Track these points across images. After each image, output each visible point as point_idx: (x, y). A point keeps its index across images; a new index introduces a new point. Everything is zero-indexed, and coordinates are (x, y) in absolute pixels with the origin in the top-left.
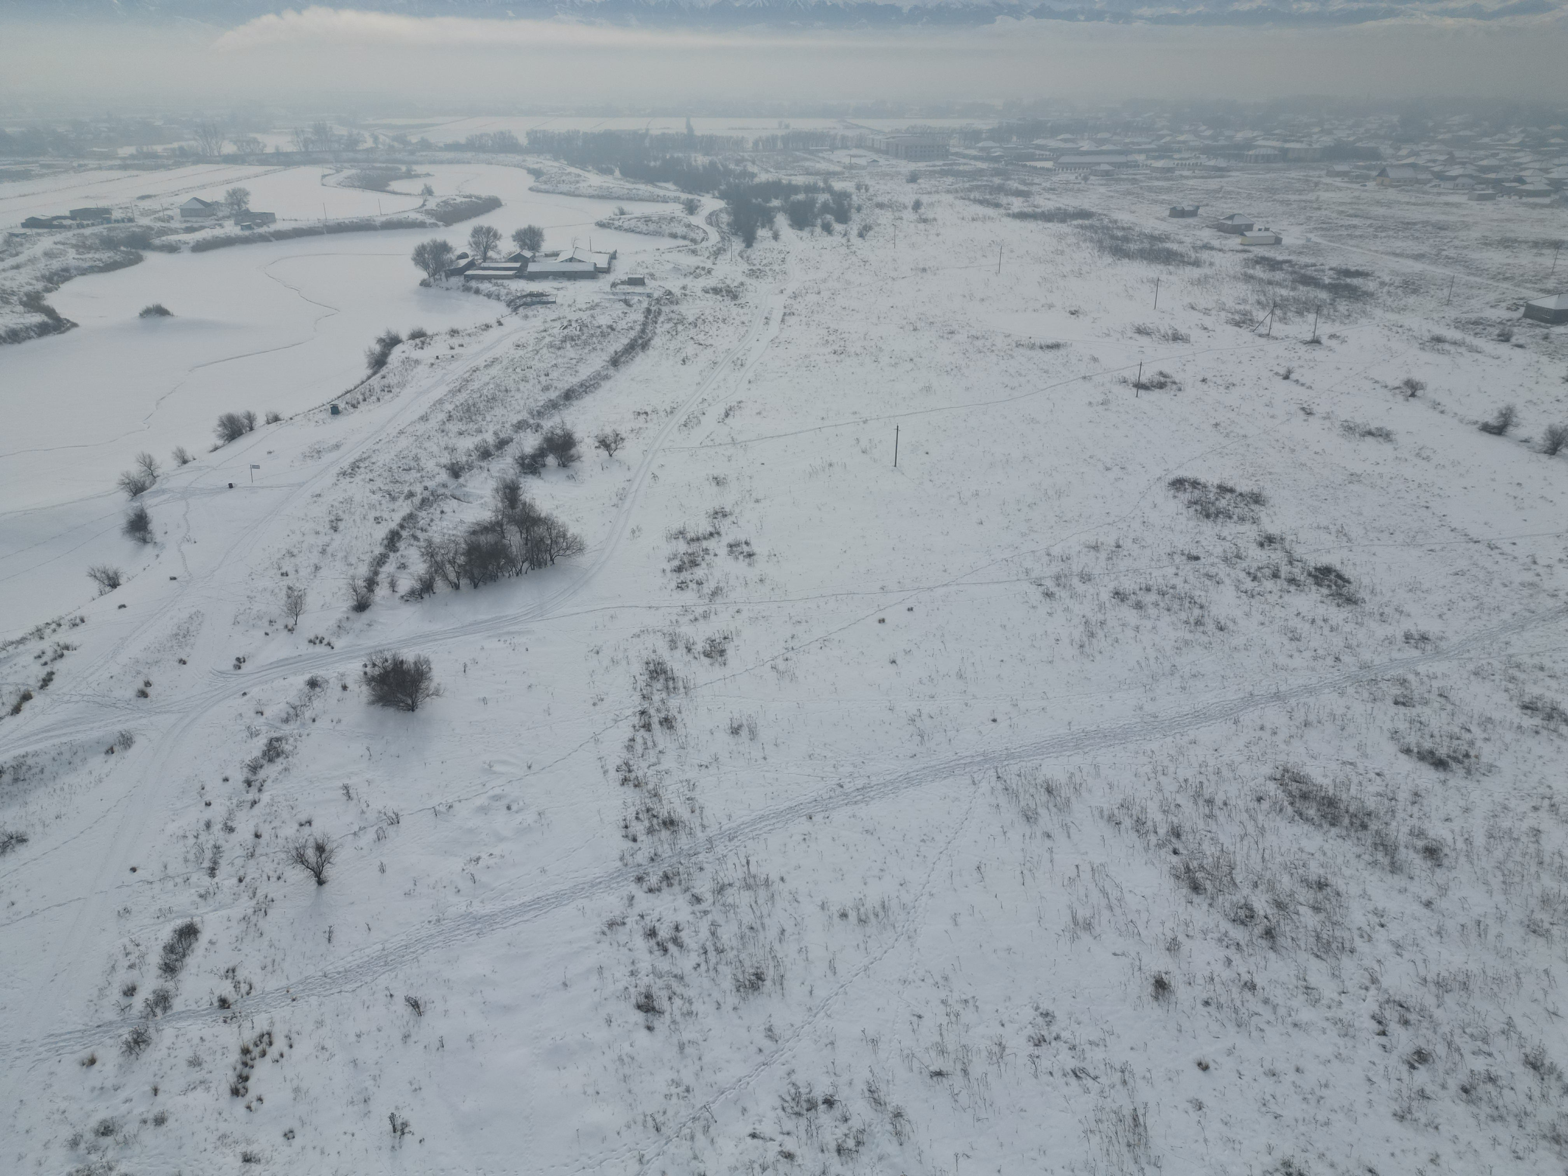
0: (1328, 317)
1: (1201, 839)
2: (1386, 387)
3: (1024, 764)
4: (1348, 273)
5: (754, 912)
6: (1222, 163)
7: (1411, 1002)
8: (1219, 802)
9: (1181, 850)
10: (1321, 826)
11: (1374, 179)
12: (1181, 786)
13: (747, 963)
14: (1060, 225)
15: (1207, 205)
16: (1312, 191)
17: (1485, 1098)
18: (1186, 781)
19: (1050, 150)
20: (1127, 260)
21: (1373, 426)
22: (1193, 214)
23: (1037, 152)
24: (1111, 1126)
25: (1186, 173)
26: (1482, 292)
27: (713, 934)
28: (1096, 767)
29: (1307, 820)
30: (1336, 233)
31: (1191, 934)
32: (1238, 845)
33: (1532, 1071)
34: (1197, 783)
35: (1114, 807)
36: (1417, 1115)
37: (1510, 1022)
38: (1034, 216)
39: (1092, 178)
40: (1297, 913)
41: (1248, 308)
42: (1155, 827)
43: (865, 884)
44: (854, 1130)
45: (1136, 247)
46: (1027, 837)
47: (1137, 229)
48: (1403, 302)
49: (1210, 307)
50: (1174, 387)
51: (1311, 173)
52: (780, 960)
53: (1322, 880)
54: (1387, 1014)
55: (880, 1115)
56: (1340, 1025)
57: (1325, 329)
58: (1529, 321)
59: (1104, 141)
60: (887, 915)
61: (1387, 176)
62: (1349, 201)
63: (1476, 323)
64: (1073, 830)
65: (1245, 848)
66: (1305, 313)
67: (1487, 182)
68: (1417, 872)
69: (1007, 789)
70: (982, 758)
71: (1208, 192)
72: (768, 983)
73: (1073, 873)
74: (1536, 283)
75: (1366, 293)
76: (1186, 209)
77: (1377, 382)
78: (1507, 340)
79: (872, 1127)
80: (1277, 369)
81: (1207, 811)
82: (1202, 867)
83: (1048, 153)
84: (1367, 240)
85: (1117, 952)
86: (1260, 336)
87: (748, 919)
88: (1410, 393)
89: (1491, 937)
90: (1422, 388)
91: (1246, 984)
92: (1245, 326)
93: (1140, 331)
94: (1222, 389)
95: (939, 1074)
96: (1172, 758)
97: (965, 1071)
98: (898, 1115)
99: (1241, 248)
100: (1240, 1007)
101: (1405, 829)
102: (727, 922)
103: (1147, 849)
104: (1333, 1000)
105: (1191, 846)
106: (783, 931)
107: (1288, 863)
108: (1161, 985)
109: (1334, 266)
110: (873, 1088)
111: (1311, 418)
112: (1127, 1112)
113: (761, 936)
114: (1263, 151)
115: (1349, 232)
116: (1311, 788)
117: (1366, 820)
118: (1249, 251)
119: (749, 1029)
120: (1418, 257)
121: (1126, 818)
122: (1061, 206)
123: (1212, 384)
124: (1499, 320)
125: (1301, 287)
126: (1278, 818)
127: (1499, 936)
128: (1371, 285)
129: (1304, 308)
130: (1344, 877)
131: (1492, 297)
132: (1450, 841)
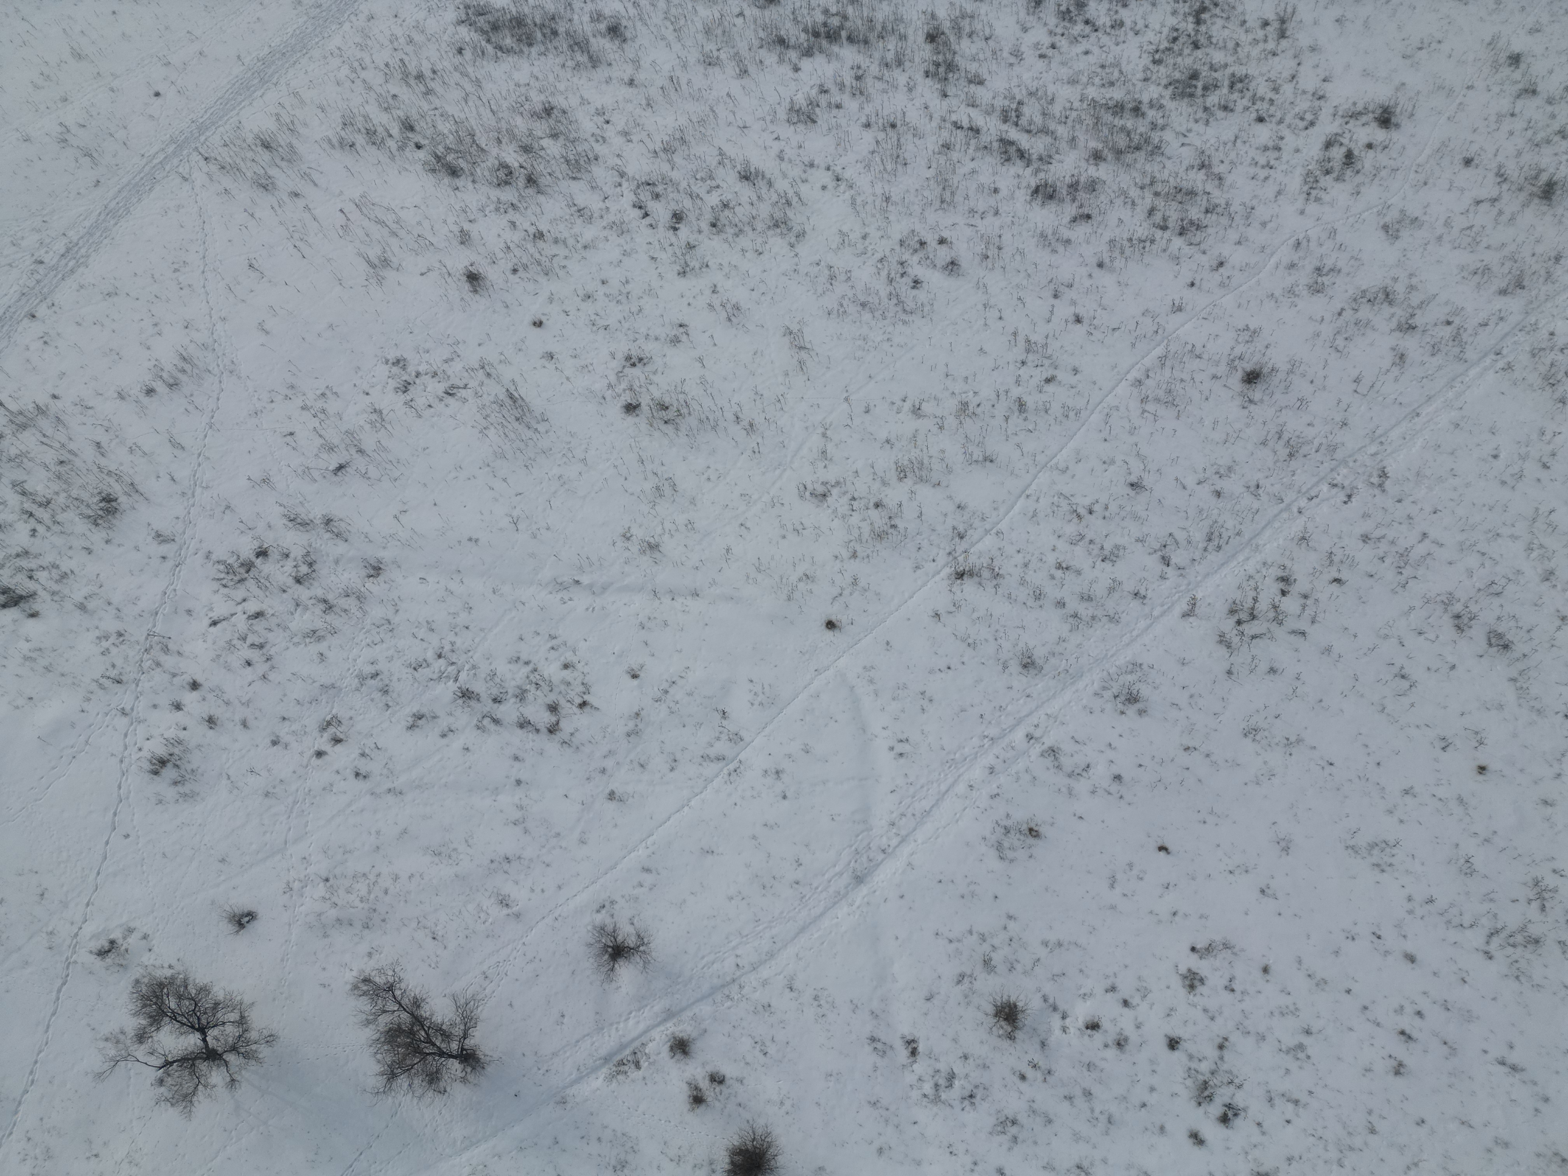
1: (433, 121)
3: (221, 129)
5: (51, 447)
7: (654, 178)
8: (428, 73)
9: (423, 142)
10: (521, 51)
12: (386, 74)
13: (85, 496)
17: (727, 223)
18: (387, 65)
24: (497, 415)
27: (24, 493)
28: (296, 94)
29: (508, 51)
31: (472, 218)
32: (466, 109)
33: (746, 182)
34: (399, 62)
35: (339, 129)
36: (692, 265)
37: (721, 154)
40: (543, 149)
42: (387, 131)
43: (149, 348)
44: (299, 557)
46: (277, 208)
52: (117, 472)
53: (547, 105)
54: (642, 197)
55: (313, 532)
56: (615, 227)
60: (194, 365)
64: (315, 176)
65: (473, 109)
68: (612, 56)
69: (223, 168)
70: (174, 146)
72: (122, 499)
73: (340, 220)
79: (314, 546)
81: (423, 89)
82: (448, 149)
85: (424, 270)
87: (50, 456)
89: (684, 87)
91: (534, 236)
95: (341, 467)
96: (362, 47)
97: (361, 451)
98: (328, 522)
100: (540, 257)
101: (586, 18)
102: (29, 473)
103: (392, 158)
104: (601, 209)
105: (429, 133)
106: (98, 445)
107: (514, 104)
108: (473, 278)
110: (292, 517)
112: (503, 396)
113: (78, 462)
116: (496, 16)
117: (553, 25)
119: (137, 549)
121: (356, 136)
126: (485, 63)
127: (689, 82)
130: (562, 93)
132: (623, 12)
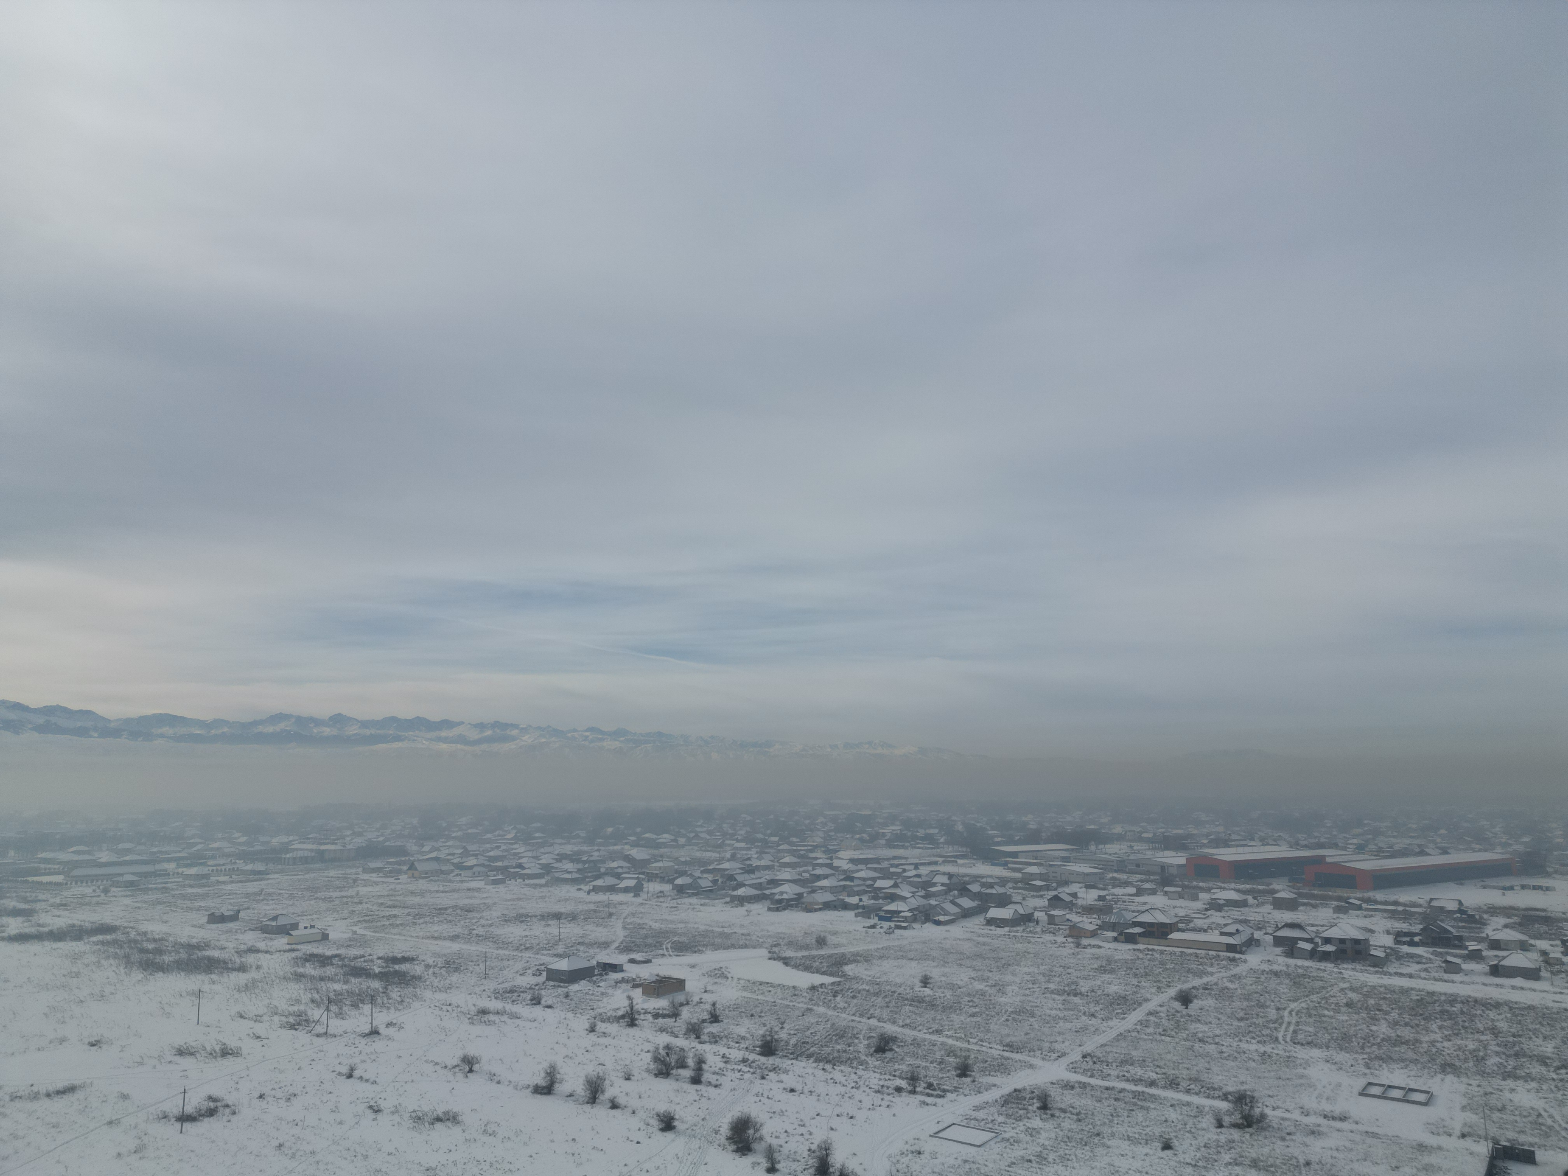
0: (383, 1005)
2: (446, 1067)
4: (395, 960)
6: (260, 867)
11: (406, 873)
14: (74, 944)
15: (248, 908)
16: (352, 887)
19: (59, 863)
20: (161, 974)
21: (440, 1111)
22: (234, 918)
23: (43, 866)
25: (222, 879)
26: (511, 962)
30: (379, 924)
38: (39, 937)
39: (114, 889)
41: (302, 1008)
45: (171, 959)
47: (171, 939)
48: (448, 981)
49: (261, 1013)
50: (227, 1111)
51: (349, 871)
57: (381, 1018)
58: (552, 983)
59: (128, 851)
61: (416, 869)
62: (386, 893)
63: (511, 991)
66: (361, 1005)
67: (497, 869)
71: (248, 895)
74: (550, 950)
75: (414, 977)
76: (226, 914)
77: (437, 1064)
78: (539, 1003)
80: (339, 1069)
83: (56, 867)
84: (408, 928)
86: (318, 1036)
88: (468, 1069)
90: (478, 1062)
92: (301, 1028)
93: (181, 1052)
94: (282, 1103)
99: (288, 947)
109: (381, 955)
111: (380, 1116)
114: (300, 854)
115: (391, 921)
118: (297, 950)
120: (454, 938)
122: (76, 922)
123: (270, 1099)
124: (528, 986)
125: (353, 980)
128: (418, 969)
129: (358, 1000)
131: (519, 966)
